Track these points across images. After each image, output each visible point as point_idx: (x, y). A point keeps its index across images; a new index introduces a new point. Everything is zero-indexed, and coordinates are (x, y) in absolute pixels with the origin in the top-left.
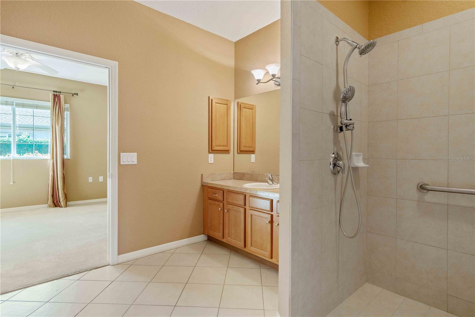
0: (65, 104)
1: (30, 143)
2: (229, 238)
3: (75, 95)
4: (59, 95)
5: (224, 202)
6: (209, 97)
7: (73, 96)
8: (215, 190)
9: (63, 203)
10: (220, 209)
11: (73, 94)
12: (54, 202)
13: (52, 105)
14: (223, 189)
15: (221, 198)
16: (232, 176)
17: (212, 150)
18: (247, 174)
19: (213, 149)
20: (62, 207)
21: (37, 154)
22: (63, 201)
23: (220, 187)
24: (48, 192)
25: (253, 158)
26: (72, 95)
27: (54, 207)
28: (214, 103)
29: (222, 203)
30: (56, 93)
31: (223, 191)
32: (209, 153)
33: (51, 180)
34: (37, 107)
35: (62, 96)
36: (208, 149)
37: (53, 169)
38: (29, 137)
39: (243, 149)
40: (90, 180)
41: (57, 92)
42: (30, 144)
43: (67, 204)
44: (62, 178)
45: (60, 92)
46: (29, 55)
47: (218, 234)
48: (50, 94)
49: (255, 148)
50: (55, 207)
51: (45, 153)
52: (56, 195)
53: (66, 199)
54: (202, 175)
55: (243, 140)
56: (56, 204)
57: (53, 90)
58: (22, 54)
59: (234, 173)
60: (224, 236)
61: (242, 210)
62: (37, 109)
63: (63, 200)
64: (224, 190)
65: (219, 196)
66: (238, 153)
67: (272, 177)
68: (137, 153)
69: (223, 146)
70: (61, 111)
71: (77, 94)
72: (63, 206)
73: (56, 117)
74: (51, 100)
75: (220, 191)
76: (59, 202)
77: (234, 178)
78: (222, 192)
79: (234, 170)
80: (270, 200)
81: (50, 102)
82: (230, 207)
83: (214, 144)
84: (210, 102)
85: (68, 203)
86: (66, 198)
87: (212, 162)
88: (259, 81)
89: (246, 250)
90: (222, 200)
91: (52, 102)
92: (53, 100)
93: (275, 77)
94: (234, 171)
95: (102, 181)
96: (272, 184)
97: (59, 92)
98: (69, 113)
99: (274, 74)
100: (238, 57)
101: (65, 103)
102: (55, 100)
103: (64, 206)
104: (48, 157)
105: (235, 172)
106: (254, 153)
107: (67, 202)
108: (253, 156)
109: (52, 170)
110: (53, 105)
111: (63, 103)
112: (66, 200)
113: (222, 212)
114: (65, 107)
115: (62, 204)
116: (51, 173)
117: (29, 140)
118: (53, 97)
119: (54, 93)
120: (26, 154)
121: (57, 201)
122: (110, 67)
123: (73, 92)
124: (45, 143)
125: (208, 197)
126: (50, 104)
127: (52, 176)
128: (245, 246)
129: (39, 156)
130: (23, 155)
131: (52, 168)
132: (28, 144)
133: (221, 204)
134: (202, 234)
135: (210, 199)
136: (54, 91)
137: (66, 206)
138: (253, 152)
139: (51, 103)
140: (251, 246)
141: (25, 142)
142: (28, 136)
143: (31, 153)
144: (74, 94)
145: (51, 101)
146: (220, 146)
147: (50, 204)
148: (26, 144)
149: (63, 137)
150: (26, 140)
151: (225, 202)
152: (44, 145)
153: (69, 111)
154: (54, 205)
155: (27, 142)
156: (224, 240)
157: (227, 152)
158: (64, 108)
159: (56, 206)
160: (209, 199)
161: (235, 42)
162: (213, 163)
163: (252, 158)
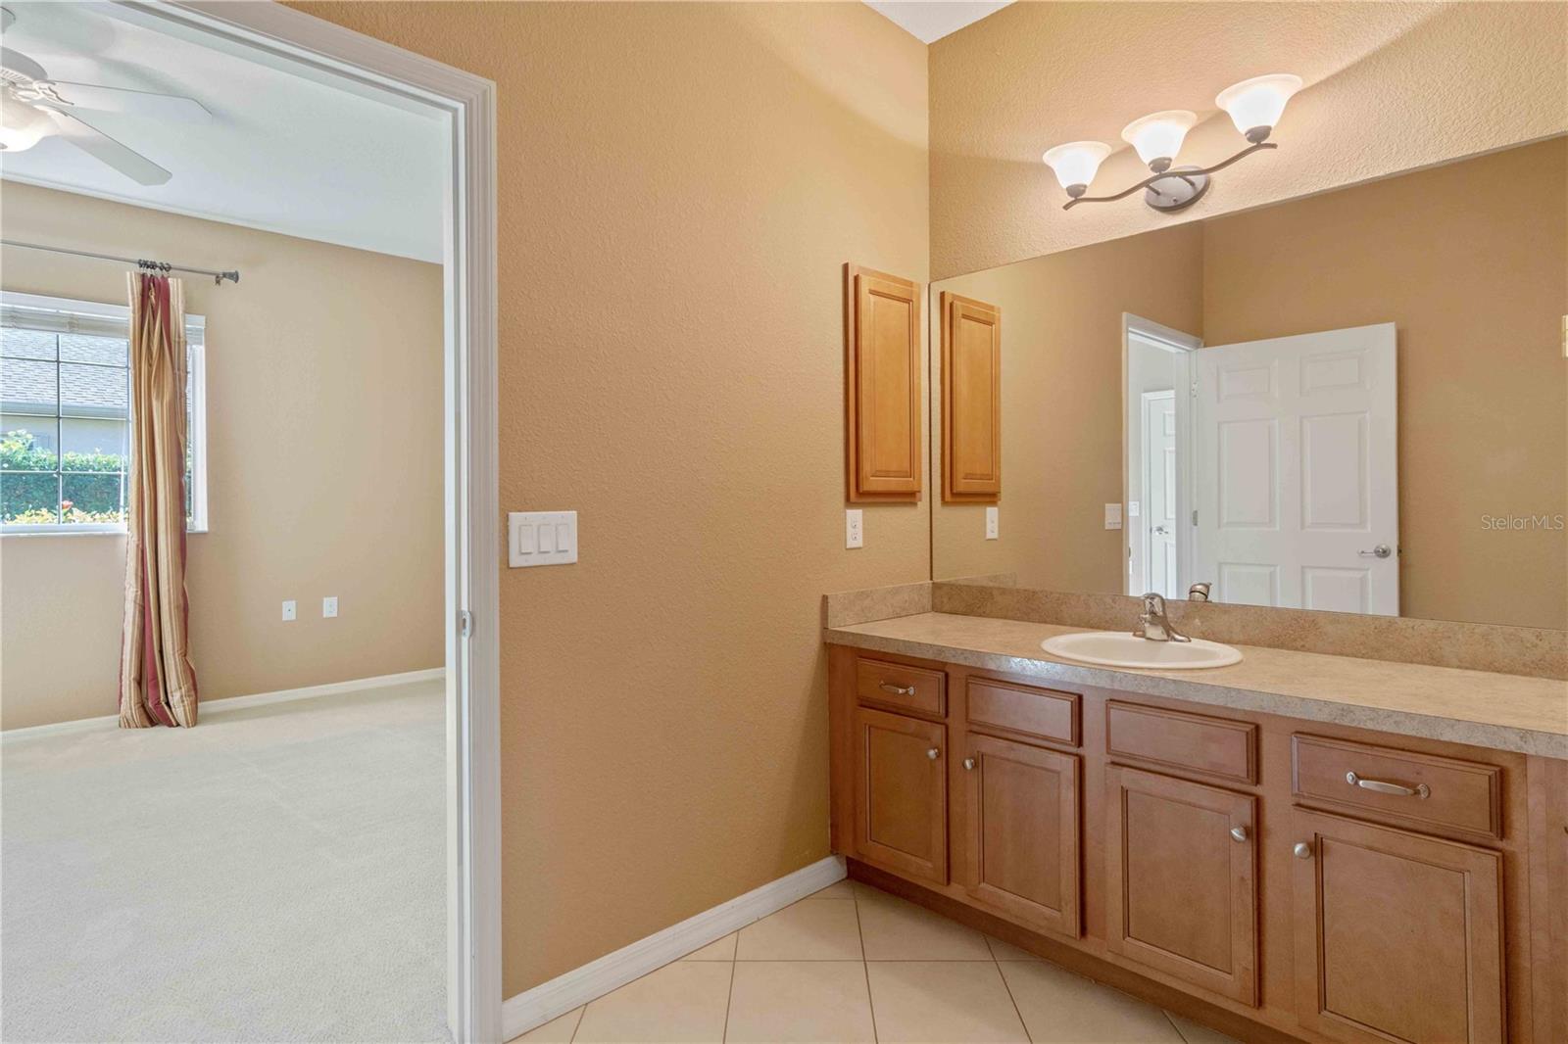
0: (187, 315)
1: (37, 471)
2: (983, 885)
3: (225, 281)
4: (163, 277)
5: (948, 721)
6: (846, 267)
7: (218, 282)
8: (900, 668)
9: (182, 708)
10: (932, 753)
11: (217, 277)
12: (143, 706)
13: (134, 318)
14: (946, 663)
15: (932, 703)
16: (927, 602)
17: (858, 493)
18: (1003, 591)
19: (866, 487)
20: (178, 725)
21: (71, 511)
22: (183, 701)
23: (929, 656)
24: (122, 666)
25: (993, 522)
26: (214, 277)
27: (145, 727)
28: (864, 288)
29: (943, 727)
30: (149, 272)
31: (947, 675)
32: (849, 502)
33: (131, 620)
34: (74, 325)
35: (175, 285)
36: (841, 488)
37: (140, 574)
38: (31, 447)
39: (962, 485)
40: (289, 611)
41: (153, 266)
42: (37, 474)
43: (199, 711)
44: (178, 607)
45: (168, 268)
46: (46, 86)
47: (918, 860)
48: (128, 274)
49: (998, 481)
50: (147, 724)
51: (103, 510)
52: (155, 677)
53: (193, 693)
54: (825, 598)
55: (962, 449)
56: (154, 715)
57: (138, 259)
58: (13, 84)
59: (936, 587)
60: (953, 873)
61: (1066, 766)
62: (72, 332)
63: (182, 696)
64: (947, 670)
65: (923, 695)
66: (944, 502)
67: (1164, 611)
68: (579, 514)
69: (898, 474)
70: (173, 343)
71: (235, 277)
72: (181, 719)
73: (150, 365)
74: (130, 297)
75: (927, 673)
76: (166, 708)
77: (936, 608)
78: (941, 675)
79: (934, 575)
80: (1249, 728)
81: (128, 306)
82: (988, 746)
83: (867, 467)
84: (850, 285)
85: (206, 707)
86: (195, 690)
87: (859, 543)
88: (1077, 194)
89: (1090, 946)
90: (942, 711)
91: (134, 305)
92: (140, 298)
93: (1169, 170)
94: (931, 579)
95: (335, 614)
96: (1165, 637)
97: (162, 268)
98: (202, 348)
99: (1165, 159)
100: (941, 104)
101: (187, 311)
102: (149, 297)
103: (188, 723)
104: (120, 523)
105: (935, 580)
106: (993, 503)
107: (199, 704)
108: (992, 512)
109: (137, 575)
110: (137, 316)
111: (181, 312)
112: (193, 698)
113: (941, 766)
114: (188, 326)
115: (179, 711)
116: (131, 591)
117: (34, 460)
118: (140, 284)
119: (144, 270)
120: (27, 512)
121: (159, 703)
122: (461, 107)
123: (220, 269)
124: (99, 470)
125: (858, 698)
126: (126, 315)
127: (135, 602)
128: (1083, 931)
129: (82, 521)
130: (13, 518)
131: (137, 570)
132: (32, 474)
133: (937, 733)
134: (827, 856)
135: (865, 704)
136: (144, 264)
137: (195, 720)
138: (990, 497)
139: (131, 307)
140: (1127, 932)
141: (18, 466)
142: (27, 445)
143: (44, 511)
144: (225, 275)
145: (131, 303)
146: (887, 474)
147: (129, 716)
148: (23, 475)
149: (179, 444)
150: (24, 458)
151: (956, 722)
152: (94, 476)
153: (201, 344)
154: (144, 716)
155: (25, 468)
156: (956, 892)
157: (908, 497)
158: (185, 329)
159: (153, 723)
160: (862, 706)
161: (931, 46)
162: (860, 548)
163: (988, 520)
